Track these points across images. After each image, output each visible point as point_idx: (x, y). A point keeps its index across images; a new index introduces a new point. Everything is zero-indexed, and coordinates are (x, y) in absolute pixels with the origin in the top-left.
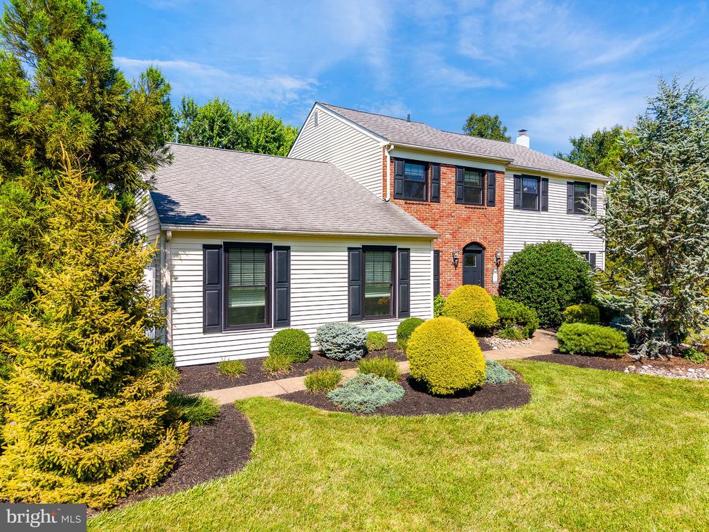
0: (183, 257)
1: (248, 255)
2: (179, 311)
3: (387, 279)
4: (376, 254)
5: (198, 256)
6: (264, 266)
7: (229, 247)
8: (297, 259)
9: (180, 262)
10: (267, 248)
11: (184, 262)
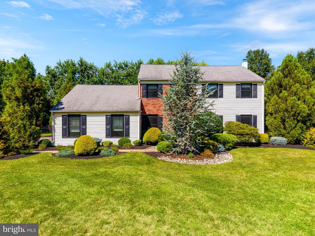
0: (58, 118)
1: (75, 118)
2: (56, 132)
3: (122, 125)
4: (117, 117)
5: (61, 118)
6: (79, 121)
7: (69, 116)
8: (89, 119)
9: (57, 120)
10: (79, 116)
11: (58, 120)
